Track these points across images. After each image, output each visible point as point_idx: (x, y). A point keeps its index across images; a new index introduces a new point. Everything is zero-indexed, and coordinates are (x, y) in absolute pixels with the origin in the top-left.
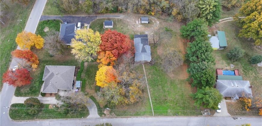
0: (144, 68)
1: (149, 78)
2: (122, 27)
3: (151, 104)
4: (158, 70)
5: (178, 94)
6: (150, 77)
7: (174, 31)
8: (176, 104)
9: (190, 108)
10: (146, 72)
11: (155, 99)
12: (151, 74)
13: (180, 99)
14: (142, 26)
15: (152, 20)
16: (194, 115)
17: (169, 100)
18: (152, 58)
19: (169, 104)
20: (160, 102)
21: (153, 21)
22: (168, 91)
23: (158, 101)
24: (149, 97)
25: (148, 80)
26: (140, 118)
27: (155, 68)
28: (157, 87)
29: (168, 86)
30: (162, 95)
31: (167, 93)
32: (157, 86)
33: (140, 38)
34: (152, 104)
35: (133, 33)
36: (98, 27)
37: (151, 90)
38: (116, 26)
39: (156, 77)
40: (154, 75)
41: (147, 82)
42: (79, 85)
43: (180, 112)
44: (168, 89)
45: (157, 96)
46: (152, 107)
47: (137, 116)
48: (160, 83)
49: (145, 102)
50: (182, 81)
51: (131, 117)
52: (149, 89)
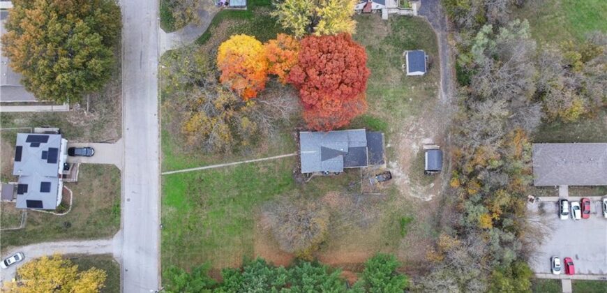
0: (285, 156)
1: (259, 169)
2: (411, 99)
3: (189, 168)
4: (281, 190)
5: (216, 235)
6: (260, 171)
7: (402, 240)
8: (189, 227)
9: (179, 260)
10: (274, 161)
11: (203, 178)
12: (269, 173)
13: (201, 238)
14: (416, 154)
15: (437, 181)
16: (162, 266)
17: (199, 212)
18: (314, 178)
19: (190, 210)
20: (194, 190)
21: (432, 185)
22: (224, 212)
23: (196, 186)
24: (208, 165)
25: (252, 163)
26: (157, 144)
27: (285, 183)
28: (236, 184)
29: (236, 212)
30: (213, 197)
31: (218, 210)
32: (238, 187)
33: (365, 145)
34: (191, 172)
35: (392, 130)
36: (409, 36)
37: (227, 171)
38: (413, 85)
39: (262, 183)
40: (265, 180)
41: (247, 162)
42: (236, 4)
43: (170, 234)
44: (228, 213)
45: (212, 185)
46: (184, 171)
47: (162, 136)
48: (246, 194)
49: (196, 156)
50: (250, 249)
51: (158, 122)
52: (228, 167)
